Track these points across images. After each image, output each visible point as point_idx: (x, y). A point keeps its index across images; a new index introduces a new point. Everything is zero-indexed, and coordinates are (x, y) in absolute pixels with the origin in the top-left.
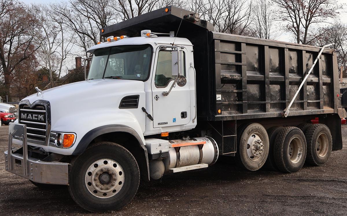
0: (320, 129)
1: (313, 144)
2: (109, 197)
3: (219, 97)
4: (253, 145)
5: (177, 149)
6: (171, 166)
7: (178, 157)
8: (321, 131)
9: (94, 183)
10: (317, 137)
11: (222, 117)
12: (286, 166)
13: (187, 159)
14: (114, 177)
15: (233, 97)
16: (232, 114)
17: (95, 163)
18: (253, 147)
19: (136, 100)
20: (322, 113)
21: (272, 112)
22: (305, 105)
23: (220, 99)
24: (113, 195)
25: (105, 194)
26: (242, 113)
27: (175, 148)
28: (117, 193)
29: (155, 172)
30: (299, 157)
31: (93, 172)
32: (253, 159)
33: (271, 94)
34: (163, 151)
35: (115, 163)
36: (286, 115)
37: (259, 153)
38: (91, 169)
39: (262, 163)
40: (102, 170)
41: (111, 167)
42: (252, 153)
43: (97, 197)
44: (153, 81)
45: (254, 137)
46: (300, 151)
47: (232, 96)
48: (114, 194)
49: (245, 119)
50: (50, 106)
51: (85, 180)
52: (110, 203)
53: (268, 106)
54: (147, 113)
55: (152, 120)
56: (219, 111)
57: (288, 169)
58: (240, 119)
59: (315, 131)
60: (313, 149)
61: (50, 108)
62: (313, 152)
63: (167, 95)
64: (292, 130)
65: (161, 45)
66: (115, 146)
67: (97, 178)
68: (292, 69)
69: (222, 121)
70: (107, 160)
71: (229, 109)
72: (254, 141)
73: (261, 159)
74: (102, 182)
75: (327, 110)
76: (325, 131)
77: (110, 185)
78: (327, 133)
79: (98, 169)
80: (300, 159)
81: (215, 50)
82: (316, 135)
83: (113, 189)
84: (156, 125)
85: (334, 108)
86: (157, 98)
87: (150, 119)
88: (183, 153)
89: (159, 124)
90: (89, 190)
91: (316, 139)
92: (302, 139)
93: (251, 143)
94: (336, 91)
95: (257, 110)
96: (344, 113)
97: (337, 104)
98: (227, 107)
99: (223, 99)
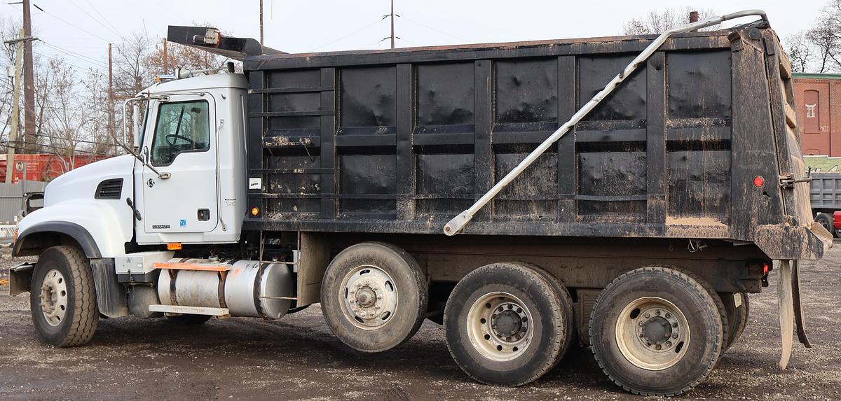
2: (55, 325)
3: (255, 183)
4: (353, 292)
5: (174, 273)
7: (173, 288)
13: (192, 295)
15: (307, 184)
17: (50, 273)
19: (118, 186)
20: (653, 235)
22: (566, 208)
23: (259, 187)
27: (170, 270)
33: (431, 177)
34: (133, 271)
36: (448, 229)
43: (48, 321)
47: (304, 182)
49: (323, 230)
53: (405, 206)
54: (133, 207)
55: (140, 219)
56: (256, 211)
60: (597, 339)
62: (599, 348)
63: (167, 178)
68: (519, 112)
69: (260, 231)
71: (296, 209)
78: (676, 298)
81: (250, 92)
82: (610, 298)
84: (149, 228)
86: (151, 183)
87: (136, 217)
88: (183, 282)
89: (154, 227)
90: (44, 312)
94: (744, 167)
95: (381, 213)
96: (800, 242)
97: (755, 211)
98: (288, 203)
99: (279, 186)
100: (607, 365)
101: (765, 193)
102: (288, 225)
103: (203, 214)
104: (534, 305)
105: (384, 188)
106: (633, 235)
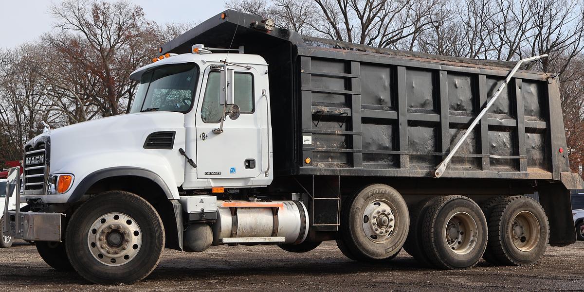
0: (519, 204)
1: (503, 227)
2: (119, 265)
3: (307, 140)
4: (374, 218)
5: (234, 211)
6: (222, 234)
7: (235, 223)
8: (520, 207)
9: (98, 244)
10: (511, 215)
11: (312, 170)
12: (440, 256)
13: (251, 228)
14: (126, 237)
15: (338, 142)
16: (332, 167)
17: (103, 217)
18: (374, 221)
19: (170, 137)
20: (524, 177)
21: (412, 169)
22: (486, 162)
23: (310, 142)
24: (126, 263)
25: (113, 260)
26: (353, 166)
27: (230, 208)
28: (130, 260)
29: (196, 240)
30: (470, 245)
31: (99, 229)
32: (377, 240)
33: (414, 141)
34: (205, 210)
35: (130, 219)
36: (437, 174)
37: (387, 232)
38: (97, 224)
39: (394, 248)
40: (110, 227)
41: (123, 223)
42: (372, 229)
43: (103, 263)
44: (199, 113)
45: (378, 205)
46: (473, 236)
47: (336, 141)
48: (127, 261)
49: (356, 175)
50: (50, 143)
51: (88, 239)
52: (119, 272)
53: (405, 159)
54: (187, 157)
55: (195, 166)
56: (308, 161)
57: (446, 262)
58: (347, 175)
59: (507, 206)
60: (503, 236)
61: (50, 146)
62: (504, 242)
63: (219, 133)
64: (453, 200)
65: (214, 64)
66: (130, 195)
67: (103, 238)
68: (458, 104)
69: (312, 175)
70: (118, 214)
71: (330, 160)
72: (376, 211)
73: (392, 242)
74: (111, 244)
75: (537, 173)
76: (531, 209)
77: (120, 248)
78: (535, 212)
79: (106, 225)
80: (471, 249)
81: (302, 71)
82: (509, 213)
83: (123, 253)
84: (201, 175)
85: (551, 172)
86: (204, 136)
87: (191, 165)
88: (244, 218)
89: (206, 174)
90: (92, 253)
91: (509, 219)
92: (476, 217)
93: (371, 215)
94: (556, 143)
95: (385, 164)
96: (576, 181)
97: (561, 165)
98: (326, 155)
99: (318, 143)
100: (508, 251)
101: (563, 157)
102: (333, 171)
103: (250, 164)
104: (478, 219)
105: (387, 147)
106: (516, 178)
